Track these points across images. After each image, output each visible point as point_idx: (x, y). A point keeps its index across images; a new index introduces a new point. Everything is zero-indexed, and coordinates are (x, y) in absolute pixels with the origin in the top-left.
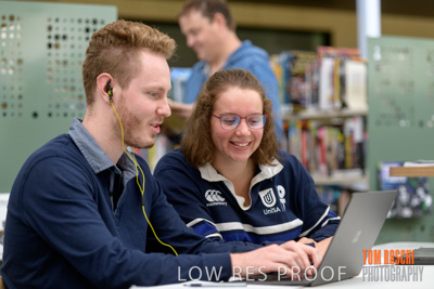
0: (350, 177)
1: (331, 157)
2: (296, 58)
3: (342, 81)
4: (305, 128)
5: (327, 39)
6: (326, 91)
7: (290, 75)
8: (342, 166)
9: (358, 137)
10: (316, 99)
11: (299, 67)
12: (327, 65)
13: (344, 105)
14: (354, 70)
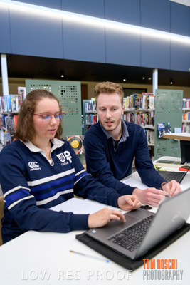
0: (150, 126)
1: (145, 121)
2: (136, 95)
3: (148, 101)
4: (138, 113)
5: (146, 91)
6: (144, 104)
7: (134, 100)
8: (148, 123)
9: (152, 116)
10: (141, 106)
11: (137, 98)
12: (144, 97)
13: (149, 108)
14: (152, 99)
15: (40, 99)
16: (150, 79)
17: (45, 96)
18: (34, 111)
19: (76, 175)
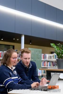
2: (17, 50)
4: (18, 61)
15: (13, 53)
16: (18, 40)
17: (14, 52)
18: (11, 56)
19: (18, 79)
